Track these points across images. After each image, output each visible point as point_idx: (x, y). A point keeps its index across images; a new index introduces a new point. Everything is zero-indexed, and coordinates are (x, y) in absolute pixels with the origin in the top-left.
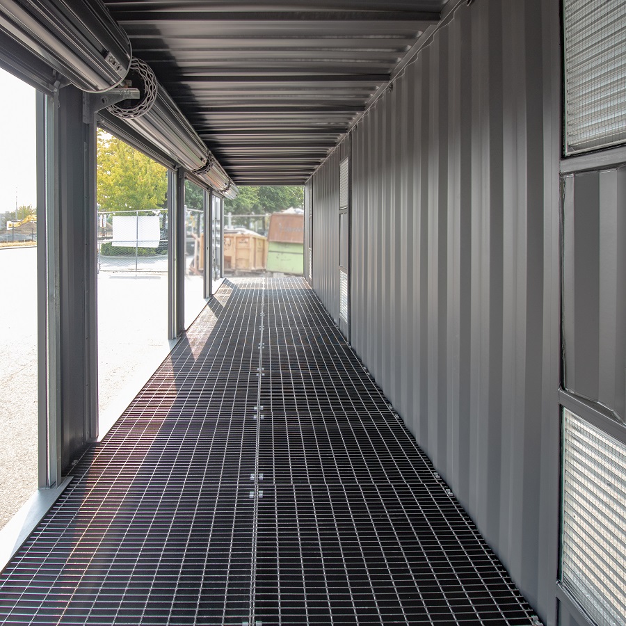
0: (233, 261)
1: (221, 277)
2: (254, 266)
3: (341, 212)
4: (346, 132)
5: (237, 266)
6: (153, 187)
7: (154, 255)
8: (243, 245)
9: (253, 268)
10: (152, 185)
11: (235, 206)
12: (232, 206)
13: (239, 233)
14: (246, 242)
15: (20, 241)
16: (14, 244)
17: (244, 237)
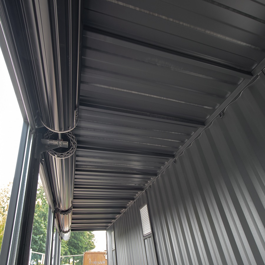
3: (145, 238)
4: (143, 190)
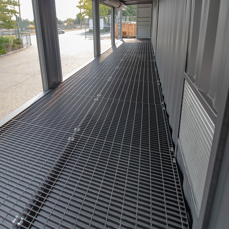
0: (127, 33)
1: (121, 39)
2: (135, 35)
5: (128, 35)
6: (104, 9)
7: (105, 32)
8: (131, 27)
9: (134, 36)
10: (104, 8)
11: (133, 14)
12: (132, 14)
13: (129, 23)
14: (131, 26)
15: (67, 29)
16: (66, 30)
17: (131, 24)
